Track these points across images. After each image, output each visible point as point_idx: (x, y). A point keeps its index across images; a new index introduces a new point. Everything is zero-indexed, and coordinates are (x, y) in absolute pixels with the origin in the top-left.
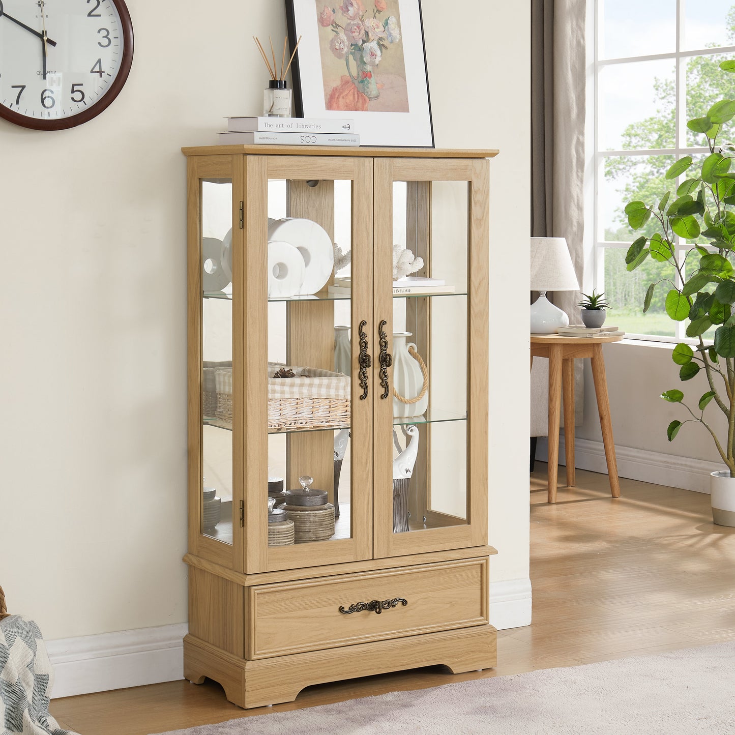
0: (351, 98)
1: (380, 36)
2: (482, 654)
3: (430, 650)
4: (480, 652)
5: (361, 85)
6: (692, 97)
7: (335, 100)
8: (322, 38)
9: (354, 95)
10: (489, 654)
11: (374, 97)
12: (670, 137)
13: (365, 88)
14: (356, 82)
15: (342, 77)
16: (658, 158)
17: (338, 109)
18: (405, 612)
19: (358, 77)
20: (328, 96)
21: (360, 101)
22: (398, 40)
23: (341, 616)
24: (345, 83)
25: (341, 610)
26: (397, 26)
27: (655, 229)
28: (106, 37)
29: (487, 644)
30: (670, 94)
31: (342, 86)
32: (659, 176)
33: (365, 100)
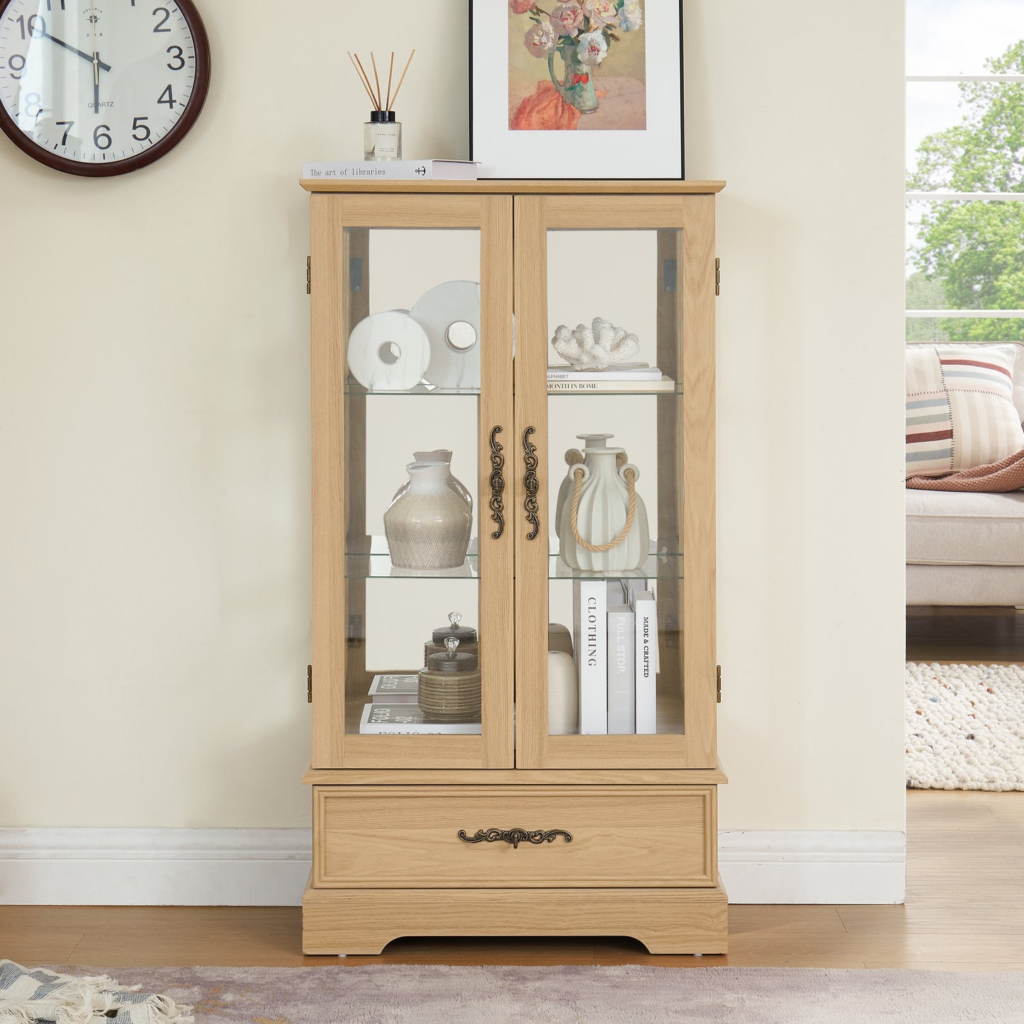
0: (551, 111)
1: (609, 23)
2: (701, 932)
3: (609, 913)
4: (698, 927)
5: (569, 93)
6: (1010, 99)
7: (526, 115)
8: (512, 31)
9: (556, 107)
10: (712, 933)
11: (589, 110)
12: (980, 152)
13: (576, 97)
14: (562, 90)
15: (539, 83)
16: (965, 180)
17: (529, 127)
18: (570, 852)
19: (565, 82)
20: (515, 111)
21: (566, 115)
22: (637, 28)
23: (462, 845)
24: (544, 91)
25: (462, 835)
26: (638, 7)
27: (960, 274)
28: (178, 57)
29: (711, 917)
30: (980, 96)
31: (538, 96)
32: (966, 204)
33: (573, 113)
